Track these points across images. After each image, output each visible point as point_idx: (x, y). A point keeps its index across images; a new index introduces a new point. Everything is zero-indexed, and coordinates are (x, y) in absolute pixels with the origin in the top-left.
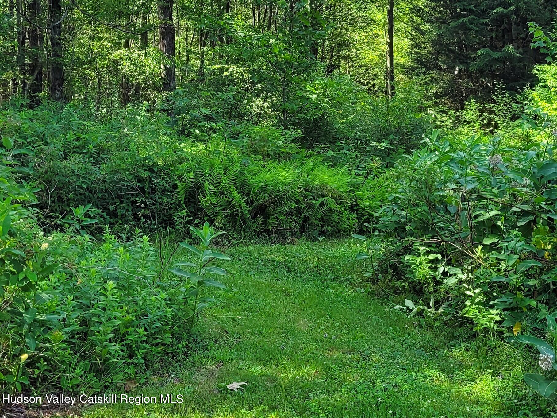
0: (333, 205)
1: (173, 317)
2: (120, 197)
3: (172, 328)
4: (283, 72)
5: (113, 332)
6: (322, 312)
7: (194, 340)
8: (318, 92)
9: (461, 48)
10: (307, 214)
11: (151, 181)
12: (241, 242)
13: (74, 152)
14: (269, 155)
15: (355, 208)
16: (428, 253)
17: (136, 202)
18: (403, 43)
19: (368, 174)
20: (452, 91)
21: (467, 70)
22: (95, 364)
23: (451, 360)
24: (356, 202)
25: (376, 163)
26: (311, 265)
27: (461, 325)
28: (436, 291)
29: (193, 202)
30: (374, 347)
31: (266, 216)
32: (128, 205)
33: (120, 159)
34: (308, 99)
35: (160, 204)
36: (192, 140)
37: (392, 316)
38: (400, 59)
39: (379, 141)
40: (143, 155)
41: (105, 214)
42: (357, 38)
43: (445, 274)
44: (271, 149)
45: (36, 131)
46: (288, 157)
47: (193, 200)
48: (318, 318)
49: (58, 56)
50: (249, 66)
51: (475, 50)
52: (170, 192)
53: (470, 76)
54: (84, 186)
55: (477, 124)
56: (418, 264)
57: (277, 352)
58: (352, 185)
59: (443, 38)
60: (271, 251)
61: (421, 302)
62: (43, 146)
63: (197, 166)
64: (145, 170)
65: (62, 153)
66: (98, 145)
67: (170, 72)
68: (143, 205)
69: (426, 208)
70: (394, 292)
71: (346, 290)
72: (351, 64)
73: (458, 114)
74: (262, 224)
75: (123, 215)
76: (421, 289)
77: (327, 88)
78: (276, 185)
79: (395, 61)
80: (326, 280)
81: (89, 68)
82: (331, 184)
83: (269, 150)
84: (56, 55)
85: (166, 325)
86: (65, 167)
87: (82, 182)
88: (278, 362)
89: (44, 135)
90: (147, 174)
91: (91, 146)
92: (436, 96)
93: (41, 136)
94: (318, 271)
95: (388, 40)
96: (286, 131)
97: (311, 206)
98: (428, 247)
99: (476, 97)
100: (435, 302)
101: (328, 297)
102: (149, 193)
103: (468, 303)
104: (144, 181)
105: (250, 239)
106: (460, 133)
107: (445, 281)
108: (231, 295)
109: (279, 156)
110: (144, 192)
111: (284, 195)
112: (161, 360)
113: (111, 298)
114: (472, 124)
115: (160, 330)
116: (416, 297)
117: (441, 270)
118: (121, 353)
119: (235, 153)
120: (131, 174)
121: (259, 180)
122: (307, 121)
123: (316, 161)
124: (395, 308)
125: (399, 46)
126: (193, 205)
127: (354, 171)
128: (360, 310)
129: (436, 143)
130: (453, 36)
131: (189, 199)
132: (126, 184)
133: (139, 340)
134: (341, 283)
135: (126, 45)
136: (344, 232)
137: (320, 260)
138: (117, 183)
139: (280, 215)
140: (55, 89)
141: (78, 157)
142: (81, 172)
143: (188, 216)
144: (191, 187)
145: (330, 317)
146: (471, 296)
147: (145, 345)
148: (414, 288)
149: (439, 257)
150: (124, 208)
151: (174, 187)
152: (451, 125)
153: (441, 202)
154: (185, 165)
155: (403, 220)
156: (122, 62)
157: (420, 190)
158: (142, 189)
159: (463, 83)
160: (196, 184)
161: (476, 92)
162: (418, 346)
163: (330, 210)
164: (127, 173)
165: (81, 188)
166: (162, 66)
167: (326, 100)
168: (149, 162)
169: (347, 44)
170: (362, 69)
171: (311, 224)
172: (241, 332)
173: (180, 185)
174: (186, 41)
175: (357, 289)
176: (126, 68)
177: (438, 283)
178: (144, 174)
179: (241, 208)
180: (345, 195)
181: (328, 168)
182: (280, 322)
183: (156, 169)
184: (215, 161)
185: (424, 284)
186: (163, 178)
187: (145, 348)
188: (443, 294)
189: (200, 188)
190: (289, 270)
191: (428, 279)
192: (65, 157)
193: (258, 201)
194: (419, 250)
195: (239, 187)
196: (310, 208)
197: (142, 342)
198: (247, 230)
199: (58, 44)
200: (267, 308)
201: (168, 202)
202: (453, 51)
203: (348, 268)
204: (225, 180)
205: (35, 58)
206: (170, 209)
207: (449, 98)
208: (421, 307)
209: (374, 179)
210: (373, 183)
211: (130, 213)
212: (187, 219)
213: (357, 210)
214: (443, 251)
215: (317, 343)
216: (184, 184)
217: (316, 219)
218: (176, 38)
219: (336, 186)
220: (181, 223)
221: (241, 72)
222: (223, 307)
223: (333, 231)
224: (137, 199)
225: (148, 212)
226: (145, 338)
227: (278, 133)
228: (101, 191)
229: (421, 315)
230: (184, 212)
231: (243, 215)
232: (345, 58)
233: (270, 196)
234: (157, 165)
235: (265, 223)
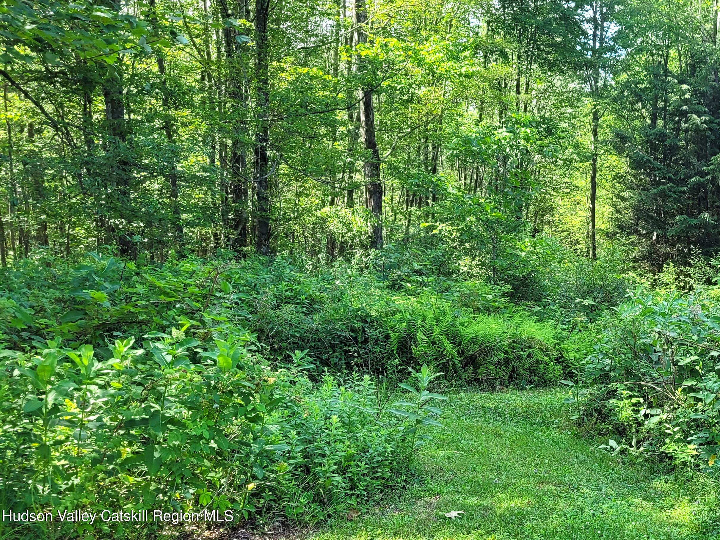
0: (539, 356)
1: (393, 453)
2: (333, 346)
3: (391, 463)
4: (493, 231)
5: (336, 464)
6: (532, 451)
7: (411, 475)
8: (528, 249)
9: (659, 214)
10: (515, 365)
11: (364, 331)
12: (453, 390)
13: (286, 302)
14: (479, 309)
15: (560, 360)
16: (631, 397)
17: (349, 351)
18: (604, 209)
19: (573, 329)
20: (650, 256)
21: (665, 235)
22: (318, 495)
23: (651, 491)
24: (561, 354)
25: (580, 318)
26: (520, 411)
27: (661, 461)
28: (637, 432)
29: (405, 352)
30: (581, 480)
31: (476, 366)
32: (341, 354)
33: (333, 309)
34: (518, 256)
35: (373, 353)
36: (403, 294)
37: (597, 455)
38: (601, 224)
39: (584, 298)
40: (356, 305)
41: (318, 363)
42: (560, 203)
43: (646, 416)
44: (480, 303)
45: (247, 281)
46: (497, 310)
47: (405, 350)
48: (528, 456)
49: (265, 211)
50: (458, 225)
51: (674, 217)
52: (382, 342)
53: (667, 241)
54: (296, 334)
55: (674, 286)
56: (621, 406)
57: (491, 485)
58: (558, 339)
59: (643, 204)
60: (481, 398)
61: (624, 441)
62: (255, 296)
63: (410, 318)
64: (358, 321)
65: (275, 302)
66: (310, 296)
67: (377, 231)
68: (356, 355)
69: (630, 356)
70: (599, 434)
71: (554, 432)
72: (554, 229)
73: (656, 277)
74: (472, 373)
75: (336, 363)
76: (624, 429)
77: (536, 246)
78: (486, 336)
79: (596, 227)
80: (534, 424)
81: (295, 224)
82: (538, 337)
83: (480, 305)
84: (262, 210)
85: (386, 460)
86: (277, 317)
87: (295, 331)
88: (492, 494)
89: (255, 285)
90: (360, 324)
91: (303, 297)
92: (635, 260)
93: (253, 285)
94: (526, 416)
95: (591, 206)
96: (496, 286)
97: (519, 358)
98: (631, 391)
99: (673, 262)
100: (637, 442)
101: (537, 438)
102: (361, 343)
103: (667, 440)
104: (357, 331)
105: (461, 387)
106: (658, 294)
107: (646, 422)
108: (445, 437)
109: (489, 310)
110: (357, 342)
111: (494, 346)
112: (381, 492)
113: (335, 432)
114: (668, 286)
115: (380, 464)
116: (619, 437)
117: (642, 412)
118: (344, 485)
119: (446, 306)
120: (344, 324)
121: (469, 331)
122: (515, 278)
123: (523, 316)
124: (600, 447)
125: (600, 212)
126: (405, 355)
127: (560, 326)
128: (567, 450)
129: (640, 297)
130: (653, 203)
131: (402, 349)
132: (339, 333)
133: (360, 473)
134: (548, 427)
135: (332, 203)
136: (550, 382)
137: (529, 407)
138: (330, 332)
139: (489, 365)
140: (262, 244)
141: (290, 307)
142: (294, 322)
143: (400, 365)
144: (403, 338)
145: (539, 456)
146: (670, 434)
147: (366, 478)
148: (617, 430)
149: (642, 400)
150: (337, 357)
151: (387, 337)
152: (649, 287)
153: (645, 351)
154: (398, 316)
155: (607, 368)
156: (329, 219)
157: (625, 339)
158: (355, 338)
159: (661, 248)
160: (408, 335)
161: (672, 257)
162: (622, 479)
163: (537, 361)
164: (340, 323)
165: (294, 336)
166: (369, 224)
167: (534, 257)
168: (363, 312)
169: (551, 210)
170: (565, 234)
171: (518, 374)
172: (456, 469)
173: (392, 335)
174: (392, 201)
175: (564, 432)
176: (333, 225)
177: (640, 424)
178: (357, 324)
179: (452, 358)
180: (551, 347)
181: (535, 322)
182: (493, 460)
183: (369, 320)
184: (428, 313)
185: (628, 425)
186: (376, 329)
187: (366, 481)
188: (644, 434)
189: (411, 338)
190: (500, 415)
191: (630, 421)
192: (278, 307)
193: (468, 351)
194: (622, 394)
195: (450, 338)
196: (518, 359)
197: (364, 475)
198: (458, 379)
199: (265, 199)
200: (480, 448)
201: (380, 352)
202: (652, 218)
203: (555, 413)
204: (437, 331)
205: (239, 213)
206: (383, 358)
207: (647, 262)
208: (624, 446)
209: (578, 333)
210: (577, 337)
211: (343, 361)
212: (399, 367)
213: (563, 362)
214: (645, 395)
215: (529, 478)
216: (397, 334)
217: (524, 370)
218: (383, 198)
219: (543, 338)
220: (394, 371)
221: (450, 231)
222: (438, 448)
223: (539, 381)
224: (350, 348)
225: (360, 361)
226: (366, 472)
227: (487, 289)
228: (314, 340)
229: (624, 453)
230: (397, 361)
231: (454, 365)
232: (548, 223)
233: (480, 346)
234: (368, 315)
235: (475, 373)
